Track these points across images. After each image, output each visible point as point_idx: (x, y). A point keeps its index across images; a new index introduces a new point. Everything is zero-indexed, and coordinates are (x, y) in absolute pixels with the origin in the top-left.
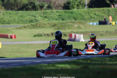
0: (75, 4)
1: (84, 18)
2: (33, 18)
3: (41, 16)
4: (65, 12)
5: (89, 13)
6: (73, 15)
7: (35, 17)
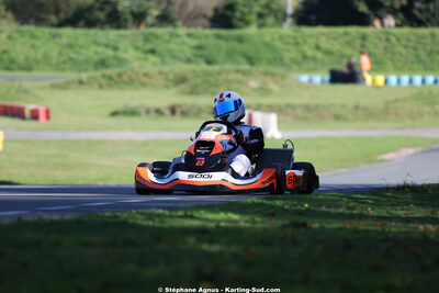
0: (250, 12)
1: (281, 59)
2: (110, 52)
3: (136, 48)
4: (218, 37)
5: (297, 44)
6: (245, 47)
7: (115, 49)
